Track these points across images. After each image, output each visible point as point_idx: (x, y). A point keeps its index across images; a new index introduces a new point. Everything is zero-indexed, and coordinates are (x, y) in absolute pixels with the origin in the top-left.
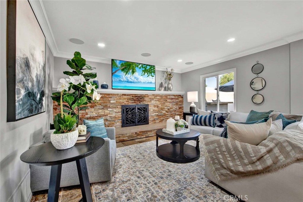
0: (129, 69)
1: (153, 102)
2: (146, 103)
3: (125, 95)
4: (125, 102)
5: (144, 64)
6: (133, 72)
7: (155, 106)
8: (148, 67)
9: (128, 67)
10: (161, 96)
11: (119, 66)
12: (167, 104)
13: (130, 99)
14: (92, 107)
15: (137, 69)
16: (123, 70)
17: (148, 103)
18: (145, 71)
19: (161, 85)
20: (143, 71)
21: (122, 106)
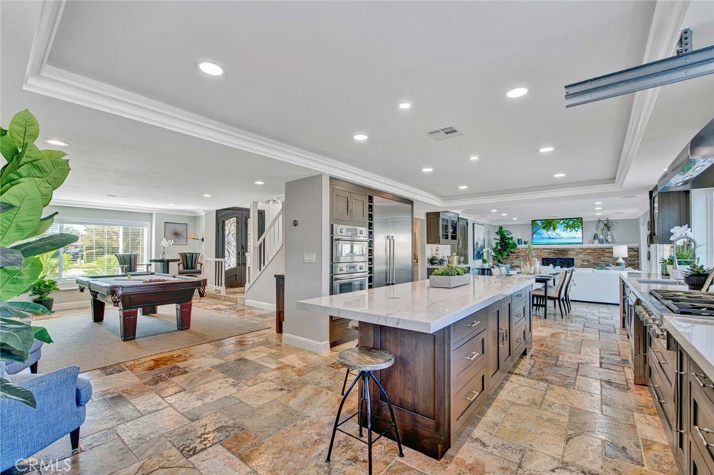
0: (550, 226)
1: (580, 256)
2: (571, 257)
3: (546, 249)
4: (546, 256)
5: (566, 219)
6: (554, 229)
7: (583, 261)
8: (571, 222)
9: (549, 224)
10: (594, 250)
11: (540, 224)
12: (602, 258)
13: (551, 252)
14: (517, 258)
15: (558, 225)
16: (544, 228)
17: (574, 257)
18: (568, 226)
19: (596, 237)
20: (565, 227)
21: (543, 259)
